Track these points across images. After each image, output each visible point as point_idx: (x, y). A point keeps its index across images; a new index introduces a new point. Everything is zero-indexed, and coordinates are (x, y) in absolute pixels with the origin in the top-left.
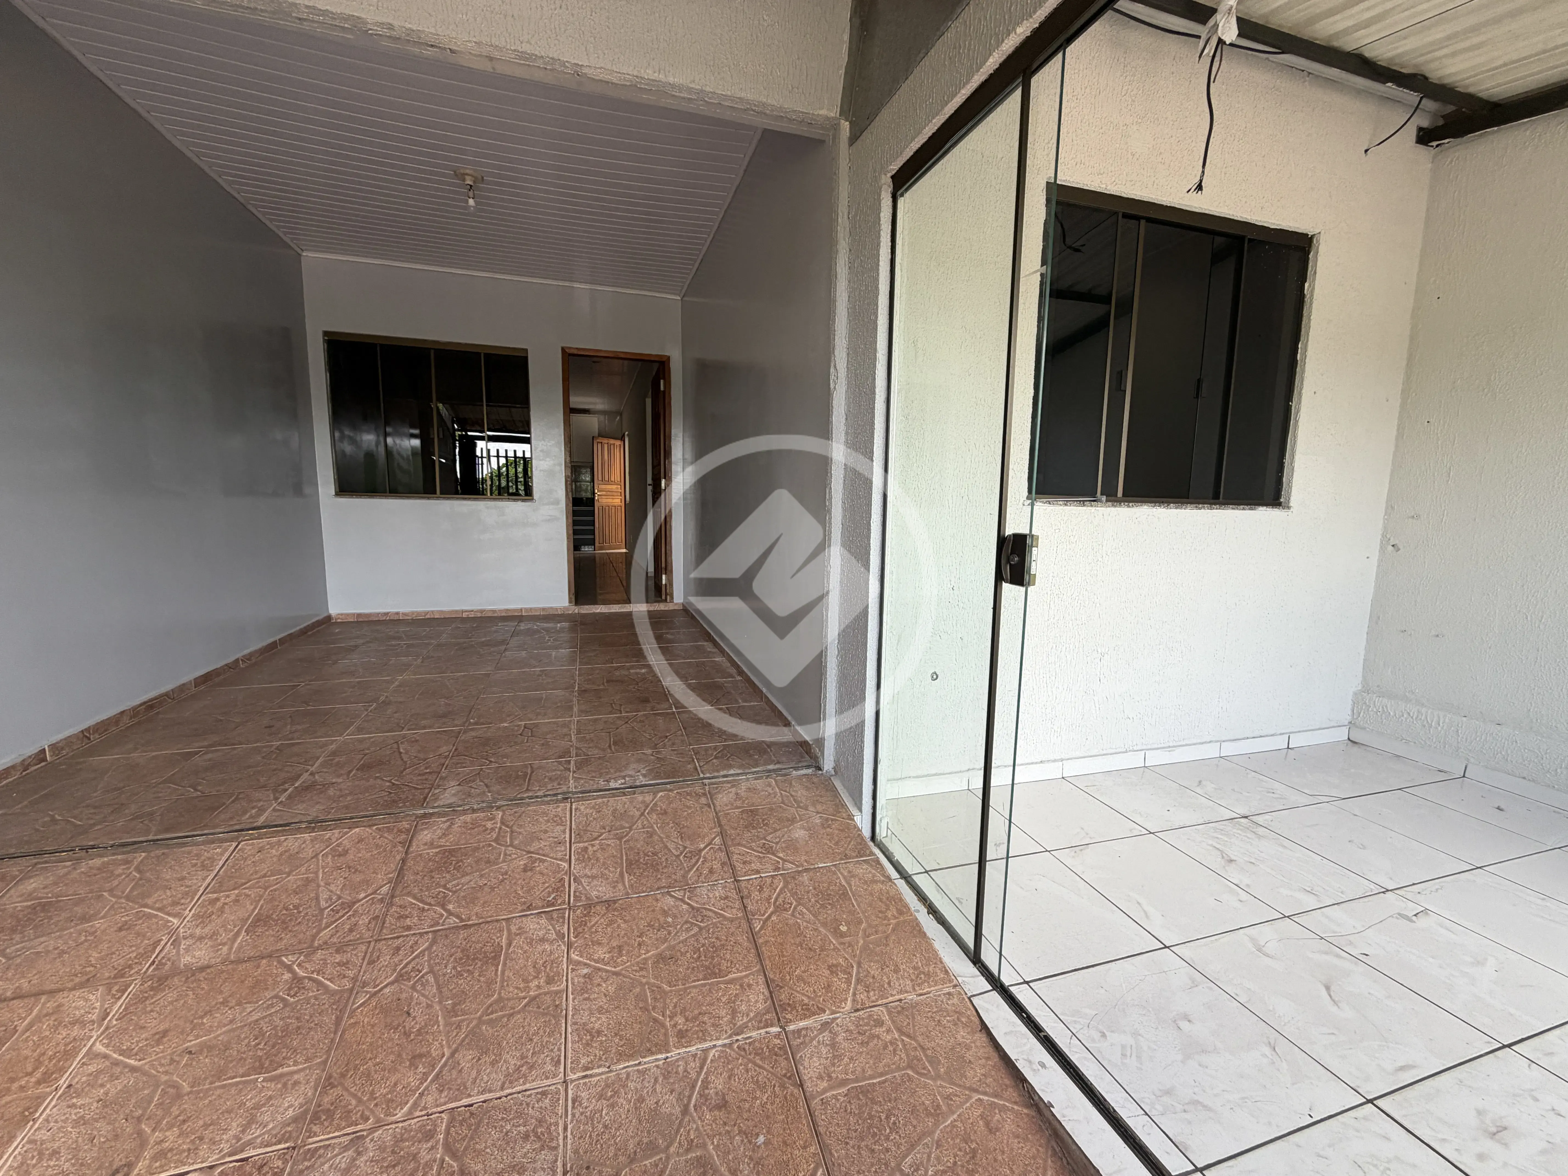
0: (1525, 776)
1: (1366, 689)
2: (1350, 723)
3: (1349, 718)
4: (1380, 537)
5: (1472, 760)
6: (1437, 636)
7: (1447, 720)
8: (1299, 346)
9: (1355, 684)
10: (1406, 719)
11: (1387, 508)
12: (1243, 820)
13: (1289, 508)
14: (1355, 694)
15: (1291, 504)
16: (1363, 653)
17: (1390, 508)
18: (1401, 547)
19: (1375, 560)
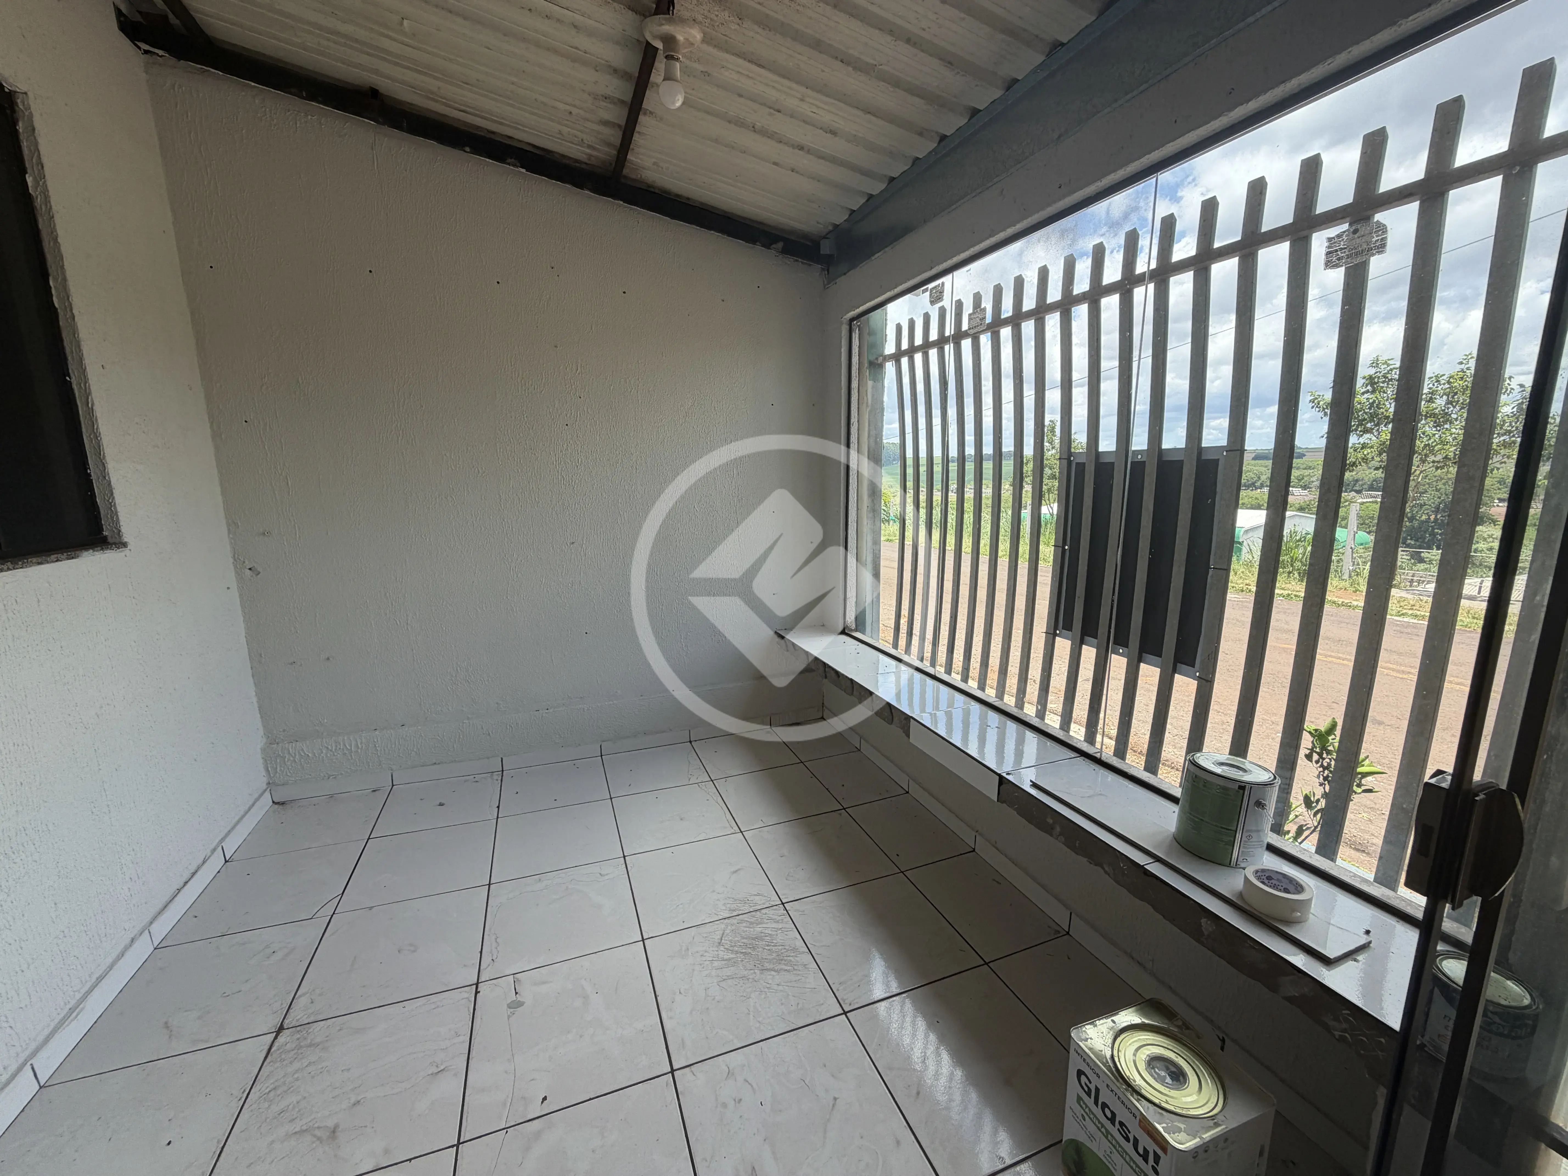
0: (434, 761)
1: (272, 740)
2: (269, 783)
3: (265, 780)
4: (232, 560)
5: (394, 767)
6: (328, 659)
7: (364, 740)
8: (51, 283)
9: (257, 740)
10: (326, 754)
11: (228, 525)
12: (282, 1039)
13: (125, 545)
14: (263, 750)
15: (126, 538)
16: (255, 700)
17: (232, 525)
18: (260, 569)
19: (234, 586)
